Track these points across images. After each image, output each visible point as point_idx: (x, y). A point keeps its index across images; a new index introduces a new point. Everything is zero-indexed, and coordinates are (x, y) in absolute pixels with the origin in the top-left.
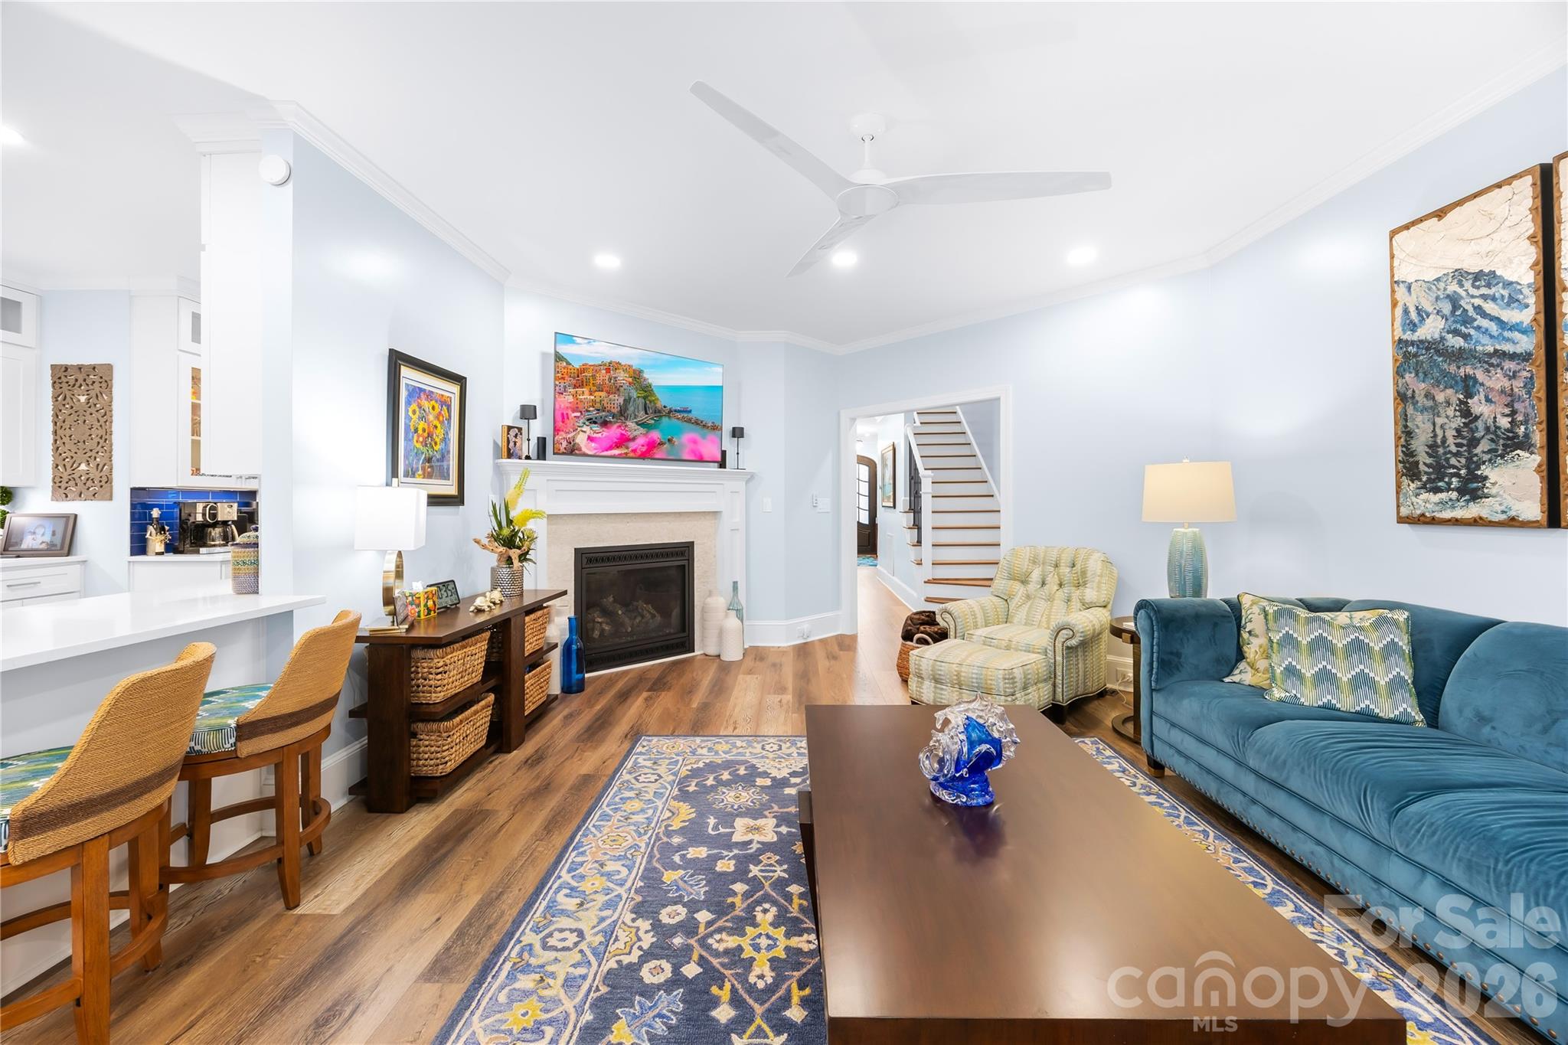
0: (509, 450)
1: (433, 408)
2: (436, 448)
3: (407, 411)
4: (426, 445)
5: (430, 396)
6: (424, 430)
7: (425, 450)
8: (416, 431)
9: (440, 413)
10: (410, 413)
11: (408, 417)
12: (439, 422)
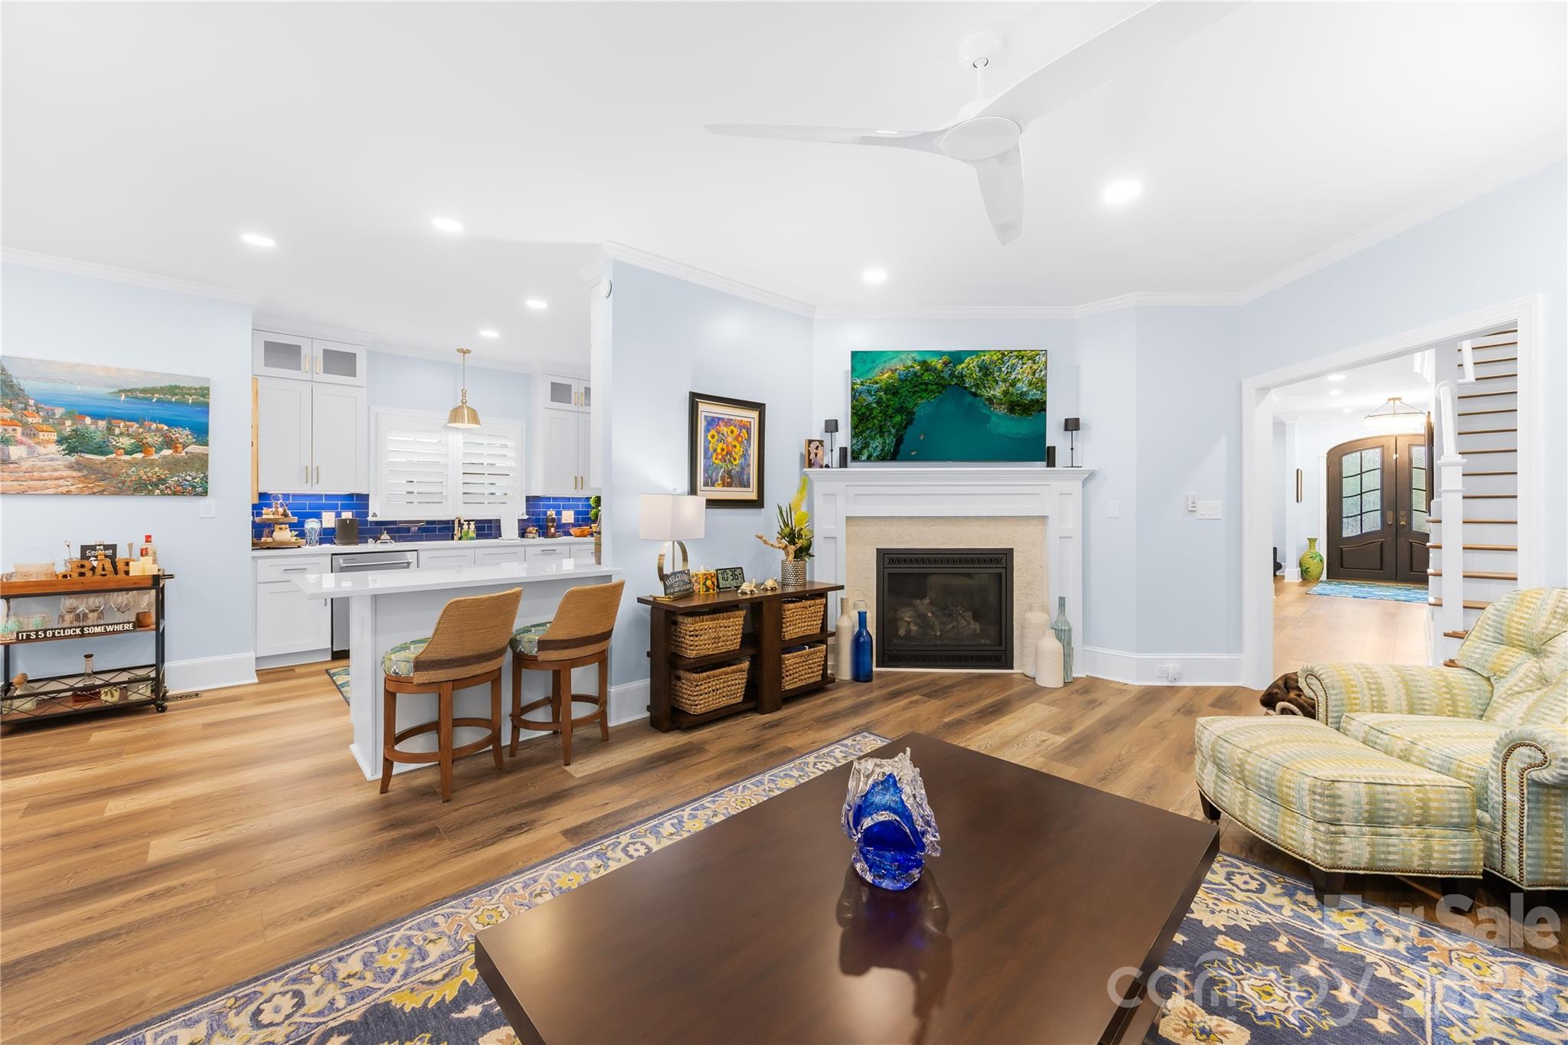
0: (810, 460)
1: (732, 432)
2: (736, 463)
3: (706, 436)
4: (725, 461)
5: (728, 423)
6: (723, 450)
7: (724, 465)
8: (715, 450)
9: (739, 435)
10: (709, 438)
11: (706, 441)
12: (739, 442)
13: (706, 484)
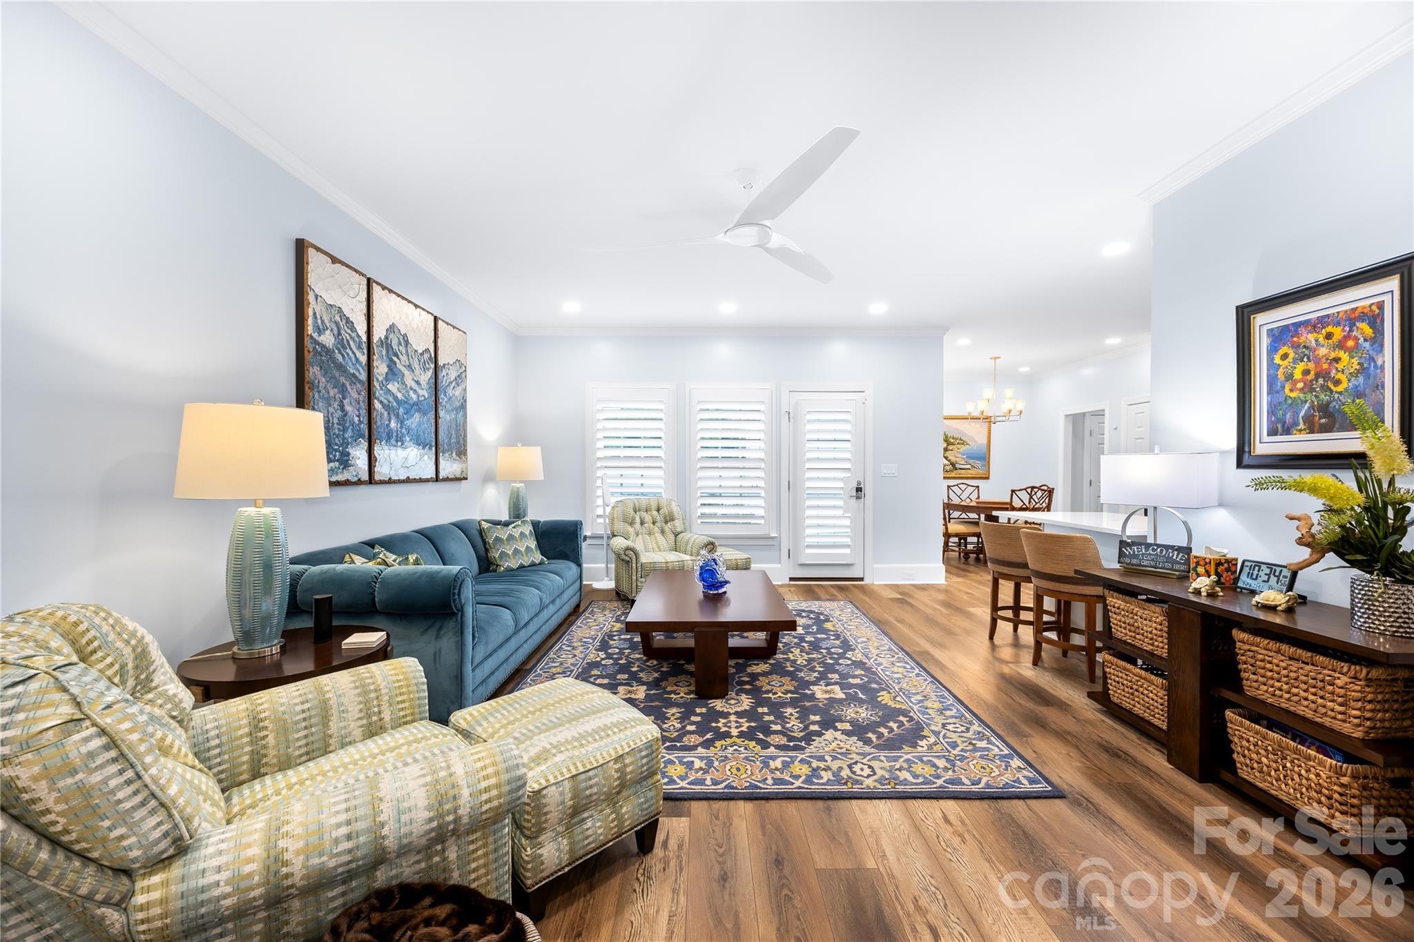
1: (1329, 336)
2: (1340, 388)
3: (1271, 360)
4: (1312, 390)
5: (1315, 325)
6: (1306, 373)
7: (1310, 397)
8: (1289, 377)
9: (1347, 338)
10: (1277, 360)
11: (1272, 366)
12: (1346, 349)
13: (1273, 432)
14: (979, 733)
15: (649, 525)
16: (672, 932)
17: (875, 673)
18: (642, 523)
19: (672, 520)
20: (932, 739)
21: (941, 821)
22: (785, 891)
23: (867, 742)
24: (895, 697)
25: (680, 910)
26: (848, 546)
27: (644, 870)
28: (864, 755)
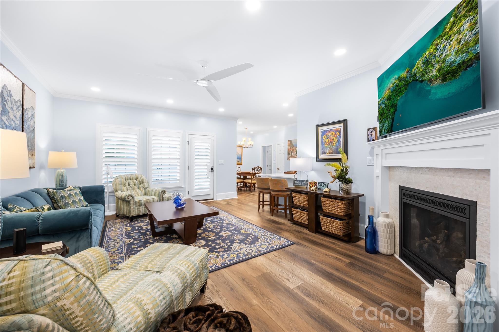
0: (368, 138)
1: (332, 134)
2: (334, 145)
3: (322, 138)
4: (329, 145)
5: (330, 131)
6: (328, 141)
7: (329, 146)
8: (325, 142)
9: (335, 135)
10: (323, 138)
11: (323, 139)
12: (335, 137)
13: (323, 154)
14: (271, 234)
15: (132, 186)
16: (228, 308)
17: (235, 226)
18: (129, 185)
19: (143, 182)
20: (261, 239)
21: (274, 257)
22: (250, 285)
23: (246, 244)
24: (245, 231)
25: (226, 302)
26: (209, 188)
27: (207, 297)
28: (248, 247)
